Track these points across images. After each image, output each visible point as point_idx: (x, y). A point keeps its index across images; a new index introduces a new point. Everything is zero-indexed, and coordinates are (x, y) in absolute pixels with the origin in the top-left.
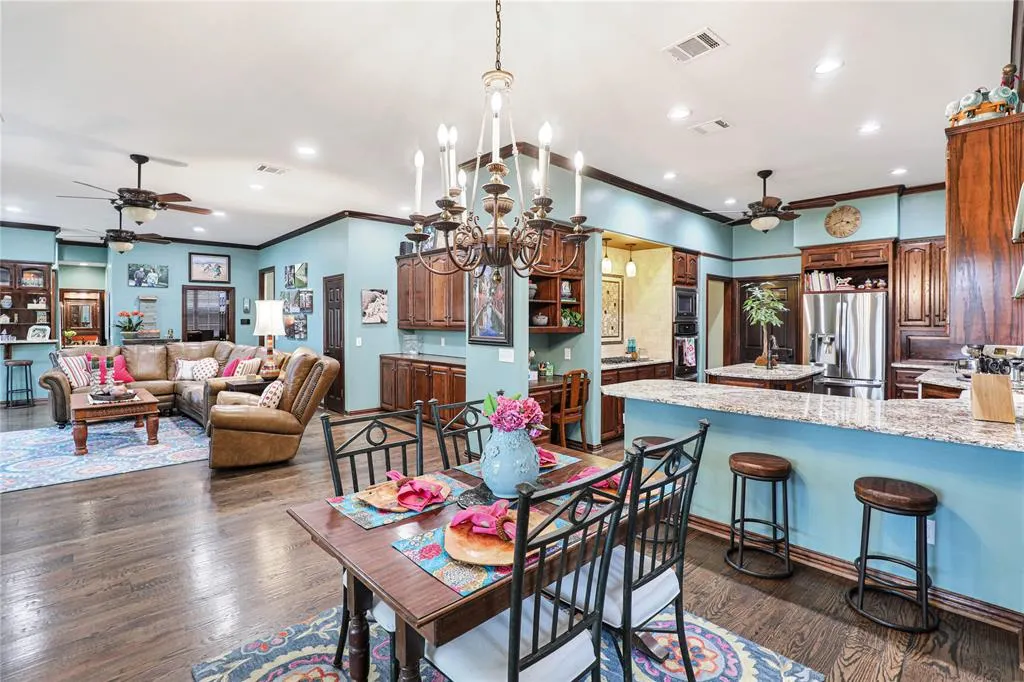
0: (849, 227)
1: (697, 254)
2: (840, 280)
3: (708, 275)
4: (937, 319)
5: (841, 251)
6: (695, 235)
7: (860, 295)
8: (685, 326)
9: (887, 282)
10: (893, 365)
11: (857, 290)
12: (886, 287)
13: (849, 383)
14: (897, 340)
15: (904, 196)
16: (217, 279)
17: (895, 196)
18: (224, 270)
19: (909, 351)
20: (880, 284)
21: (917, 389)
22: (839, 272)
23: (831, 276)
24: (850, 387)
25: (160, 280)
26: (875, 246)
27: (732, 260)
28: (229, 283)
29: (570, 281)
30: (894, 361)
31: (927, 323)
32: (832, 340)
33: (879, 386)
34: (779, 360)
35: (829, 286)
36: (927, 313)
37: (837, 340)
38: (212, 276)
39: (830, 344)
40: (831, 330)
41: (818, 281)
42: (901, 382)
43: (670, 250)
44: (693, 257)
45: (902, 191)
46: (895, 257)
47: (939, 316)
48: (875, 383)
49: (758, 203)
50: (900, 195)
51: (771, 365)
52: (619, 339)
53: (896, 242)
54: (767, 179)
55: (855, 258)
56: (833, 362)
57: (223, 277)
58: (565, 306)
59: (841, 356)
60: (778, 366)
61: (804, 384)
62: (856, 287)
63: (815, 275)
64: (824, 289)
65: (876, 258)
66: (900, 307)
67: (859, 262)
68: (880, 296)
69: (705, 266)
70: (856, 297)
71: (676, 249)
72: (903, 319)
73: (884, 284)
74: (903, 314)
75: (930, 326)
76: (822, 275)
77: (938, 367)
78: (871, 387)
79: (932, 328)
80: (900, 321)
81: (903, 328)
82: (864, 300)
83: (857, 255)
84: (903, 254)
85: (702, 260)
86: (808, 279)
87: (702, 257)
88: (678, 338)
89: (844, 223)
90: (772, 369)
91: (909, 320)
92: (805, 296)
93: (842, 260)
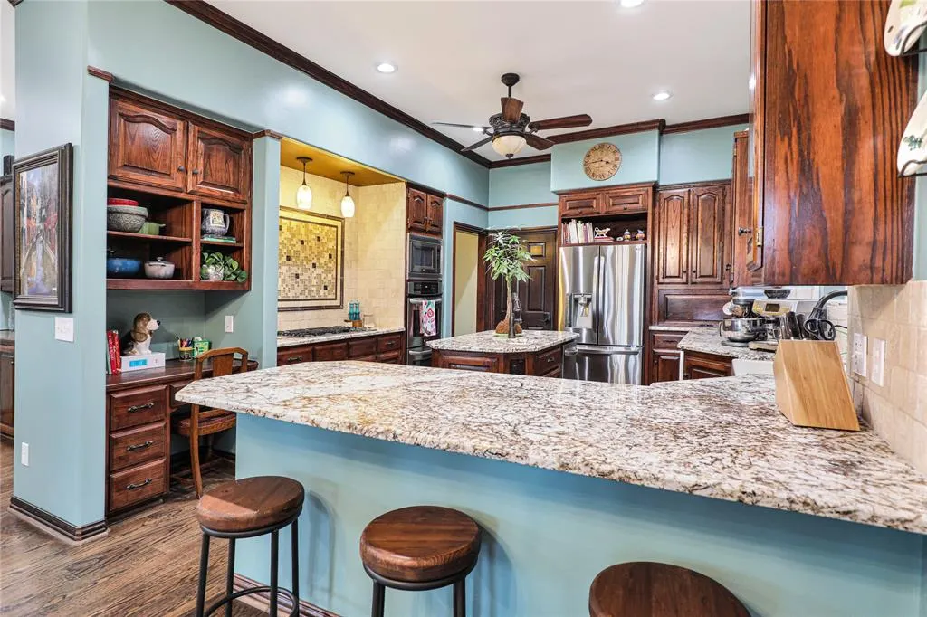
0: (608, 168)
1: (442, 195)
2: (599, 232)
3: (456, 223)
4: (694, 275)
5: (600, 196)
6: (439, 171)
7: (619, 247)
8: (424, 285)
9: (645, 233)
10: (652, 328)
11: (615, 243)
12: (645, 238)
13: (607, 350)
14: (655, 299)
15: (664, 136)
17: (656, 132)
19: (666, 314)
20: (638, 236)
21: (678, 355)
22: (598, 222)
23: (589, 226)
24: (607, 355)
26: (635, 191)
27: (488, 209)
29: (225, 210)
30: (651, 324)
31: (684, 280)
32: (589, 300)
33: (635, 353)
34: (526, 326)
35: (587, 239)
36: (685, 269)
37: (594, 299)
39: (587, 305)
40: (589, 290)
41: (576, 231)
42: (658, 348)
43: (403, 185)
44: (437, 199)
45: (663, 128)
46: (654, 206)
47: (695, 272)
48: (633, 349)
49: (499, 116)
50: (661, 134)
51: (514, 333)
52: (337, 303)
53: (655, 187)
54: (513, 87)
55: (614, 205)
56: (590, 327)
58: (209, 248)
59: (598, 319)
60: (524, 332)
61: (550, 357)
62: (615, 240)
63: (572, 225)
64: (582, 240)
65: (635, 205)
66: (659, 263)
67: (618, 210)
68: (639, 247)
69: (453, 213)
70: (615, 248)
71: (410, 185)
72: (661, 276)
73: (643, 236)
74: (661, 270)
75: (687, 283)
76: (580, 225)
77: (695, 329)
78: (628, 354)
79: (690, 286)
80: (658, 279)
81: (660, 287)
82: (624, 251)
83: (617, 201)
84: (662, 200)
85: (448, 203)
86: (565, 230)
87: (448, 200)
88: (412, 300)
89: (603, 163)
90: (514, 337)
91: (667, 277)
92: (561, 249)
93: (601, 207)
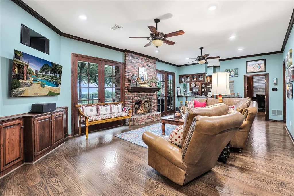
16: (260, 70)
18: (263, 66)
25: (235, 74)
28: (265, 71)
38: (257, 69)
57: (262, 69)
